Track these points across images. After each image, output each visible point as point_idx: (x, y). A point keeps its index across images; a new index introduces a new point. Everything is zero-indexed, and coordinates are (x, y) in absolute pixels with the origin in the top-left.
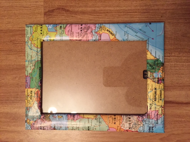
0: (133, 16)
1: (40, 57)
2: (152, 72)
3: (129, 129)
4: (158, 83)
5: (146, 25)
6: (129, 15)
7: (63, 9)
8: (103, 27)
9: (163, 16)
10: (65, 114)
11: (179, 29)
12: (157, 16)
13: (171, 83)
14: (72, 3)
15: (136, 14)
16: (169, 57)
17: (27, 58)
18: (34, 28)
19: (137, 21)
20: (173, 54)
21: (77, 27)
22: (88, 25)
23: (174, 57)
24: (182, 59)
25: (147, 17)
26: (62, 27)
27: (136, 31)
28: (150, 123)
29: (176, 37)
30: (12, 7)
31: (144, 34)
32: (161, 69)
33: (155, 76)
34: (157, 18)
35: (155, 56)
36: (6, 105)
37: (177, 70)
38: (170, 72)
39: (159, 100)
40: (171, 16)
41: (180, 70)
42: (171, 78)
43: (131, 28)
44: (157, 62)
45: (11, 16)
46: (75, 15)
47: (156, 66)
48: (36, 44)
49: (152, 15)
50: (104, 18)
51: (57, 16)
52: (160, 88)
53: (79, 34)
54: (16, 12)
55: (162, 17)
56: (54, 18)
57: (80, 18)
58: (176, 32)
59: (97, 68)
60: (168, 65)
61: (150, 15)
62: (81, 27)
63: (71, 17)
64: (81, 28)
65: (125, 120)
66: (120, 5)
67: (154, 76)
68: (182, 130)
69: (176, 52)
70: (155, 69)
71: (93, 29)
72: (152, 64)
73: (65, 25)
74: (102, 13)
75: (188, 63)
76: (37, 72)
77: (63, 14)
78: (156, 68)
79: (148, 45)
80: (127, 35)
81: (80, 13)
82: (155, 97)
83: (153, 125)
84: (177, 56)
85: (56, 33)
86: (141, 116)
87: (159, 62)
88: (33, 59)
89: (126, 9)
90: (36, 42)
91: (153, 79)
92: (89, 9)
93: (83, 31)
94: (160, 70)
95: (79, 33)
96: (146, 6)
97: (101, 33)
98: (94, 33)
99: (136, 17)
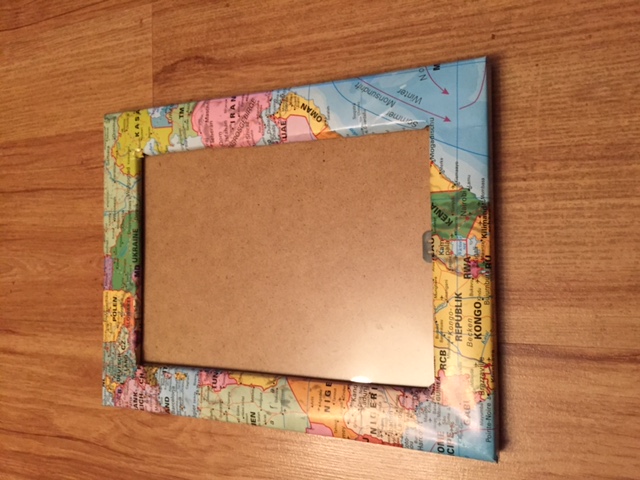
0: (394, 50)
1: (134, 202)
2: (447, 236)
3: (373, 435)
4: (466, 276)
5: (422, 74)
6: (380, 47)
7: (199, 59)
8: (289, 97)
9: (499, 34)
10: (193, 367)
11: (563, 74)
12: (476, 38)
13: (531, 276)
14: (220, 37)
15: (404, 40)
16: (525, 180)
17: (105, 206)
18: (121, 122)
19: (408, 64)
20: (539, 170)
21: (222, 106)
22: (251, 97)
23: (542, 179)
24: (575, 187)
25: (443, 47)
26: (185, 110)
27: (390, 98)
28: (442, 418)
29: (551, 104)
30: (85, 70)
31: (417, 105)
32: (476, 225)
33: (455, 252)
34: (476, 45)
35: (453, 179)
36: (71, 336)
37: (556, 230)
38: (529, 238)
39: (470, 340)
40: (528, 29)
41: (572, 227)
42: (531, 258)
43: (374, 90)
44: (460, 202)
45: (83, 95)
46: (228, 72)
47: (459, 216)
48: (126, 166)
49: (459, 36)
50: (306, 69)
51: (184, 79)
52: (476, 294)
53: (226, 125)
54: (93, 82)
55: (493, 37)
56: (177, 88)
57: (242, 79)
58: (550, 85)
59: (281, 228)
60: (521, 210)
61: (452, 36)
62: (233, 103)
63: (219, 79)
64: (232, 107)
65: (357, 400)
66: (353, 20)
67: (452, 253)
68: (583, 462)
69: (550, 160)
70: (456, 226)
71: (264, 107)
72: (446, 209)
73: (192, 104)
74: (300, 53)
75: (602, 201)
76: (130, 243)
77: (198, 73)
78: (459, 222)
79: (432, 142)
80: (362, 116)
81: (242, 62)
82: (458, 326)
83: (452, 426)
84: (556, 177)
85: (170, 129)
86: (412, 393)
87: (468, 202)
88: (119, 207)
89: (371, 30)
90: (124, 161)
91: (451, 262)
92: (264, 47)
93: (236, 115)
94: (472, 227)
95: (225, 122)
96: (438, 6)
97: (285, 117)
98: (265, 119)
99: (405, 52)
